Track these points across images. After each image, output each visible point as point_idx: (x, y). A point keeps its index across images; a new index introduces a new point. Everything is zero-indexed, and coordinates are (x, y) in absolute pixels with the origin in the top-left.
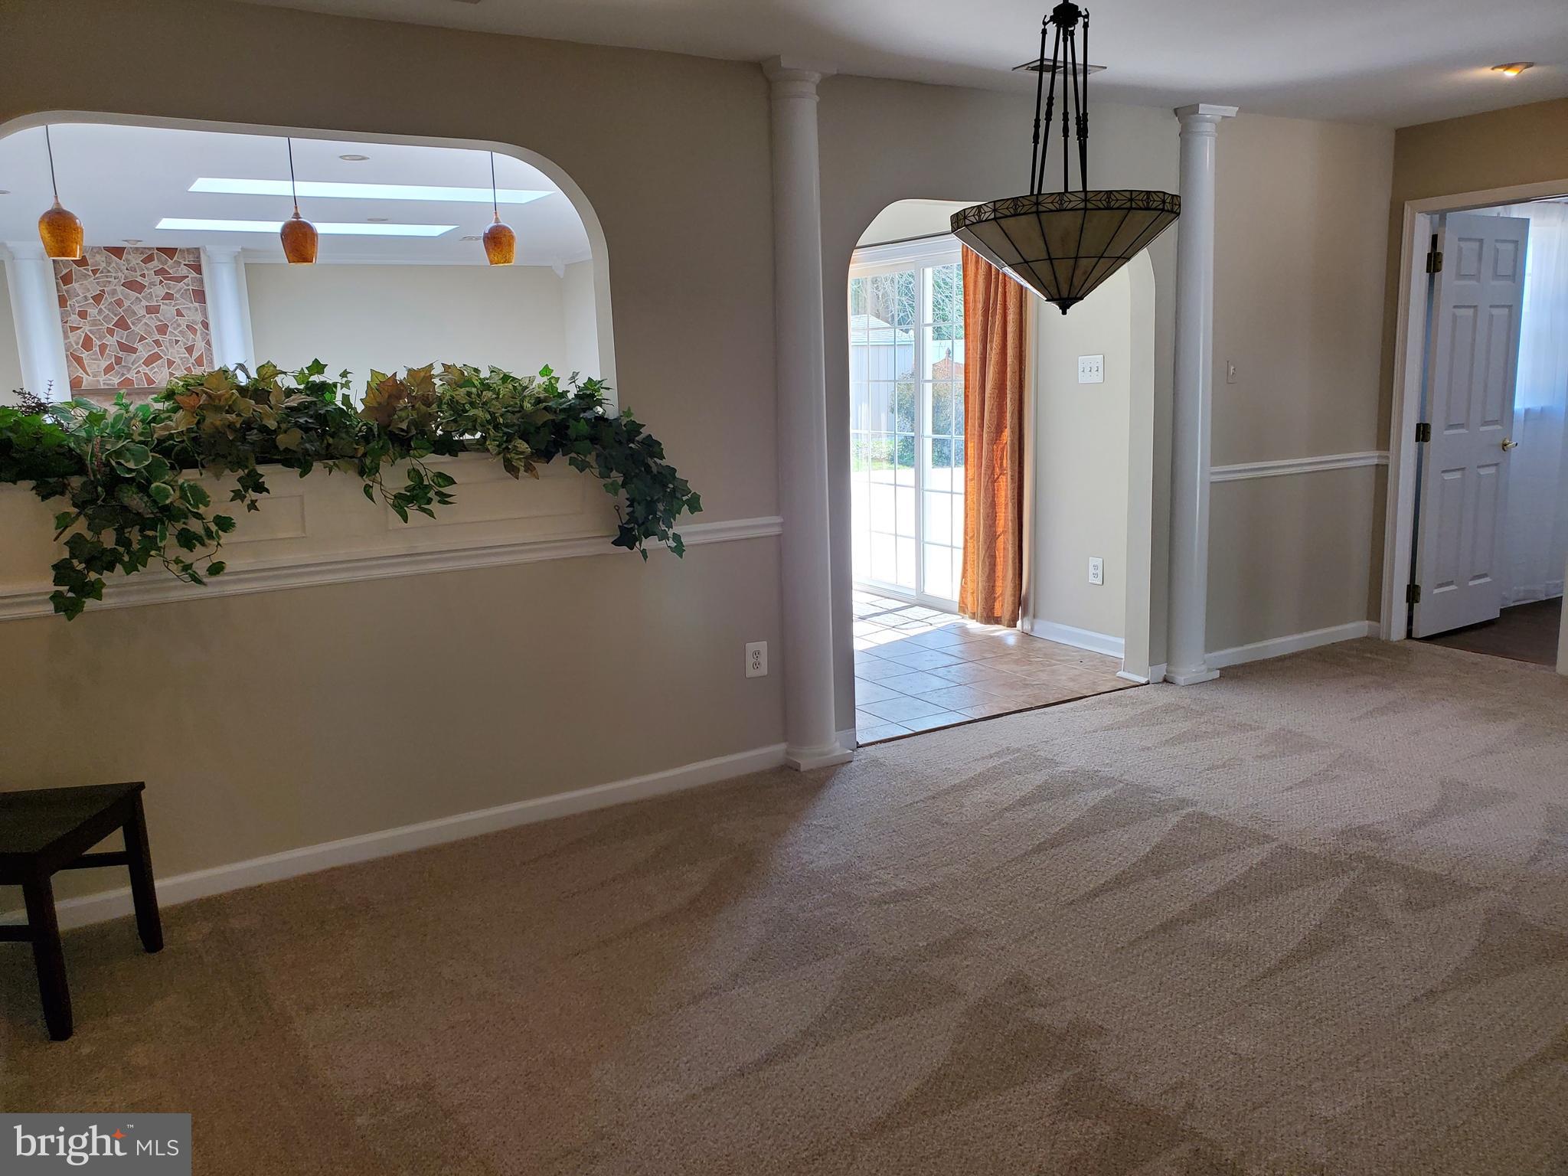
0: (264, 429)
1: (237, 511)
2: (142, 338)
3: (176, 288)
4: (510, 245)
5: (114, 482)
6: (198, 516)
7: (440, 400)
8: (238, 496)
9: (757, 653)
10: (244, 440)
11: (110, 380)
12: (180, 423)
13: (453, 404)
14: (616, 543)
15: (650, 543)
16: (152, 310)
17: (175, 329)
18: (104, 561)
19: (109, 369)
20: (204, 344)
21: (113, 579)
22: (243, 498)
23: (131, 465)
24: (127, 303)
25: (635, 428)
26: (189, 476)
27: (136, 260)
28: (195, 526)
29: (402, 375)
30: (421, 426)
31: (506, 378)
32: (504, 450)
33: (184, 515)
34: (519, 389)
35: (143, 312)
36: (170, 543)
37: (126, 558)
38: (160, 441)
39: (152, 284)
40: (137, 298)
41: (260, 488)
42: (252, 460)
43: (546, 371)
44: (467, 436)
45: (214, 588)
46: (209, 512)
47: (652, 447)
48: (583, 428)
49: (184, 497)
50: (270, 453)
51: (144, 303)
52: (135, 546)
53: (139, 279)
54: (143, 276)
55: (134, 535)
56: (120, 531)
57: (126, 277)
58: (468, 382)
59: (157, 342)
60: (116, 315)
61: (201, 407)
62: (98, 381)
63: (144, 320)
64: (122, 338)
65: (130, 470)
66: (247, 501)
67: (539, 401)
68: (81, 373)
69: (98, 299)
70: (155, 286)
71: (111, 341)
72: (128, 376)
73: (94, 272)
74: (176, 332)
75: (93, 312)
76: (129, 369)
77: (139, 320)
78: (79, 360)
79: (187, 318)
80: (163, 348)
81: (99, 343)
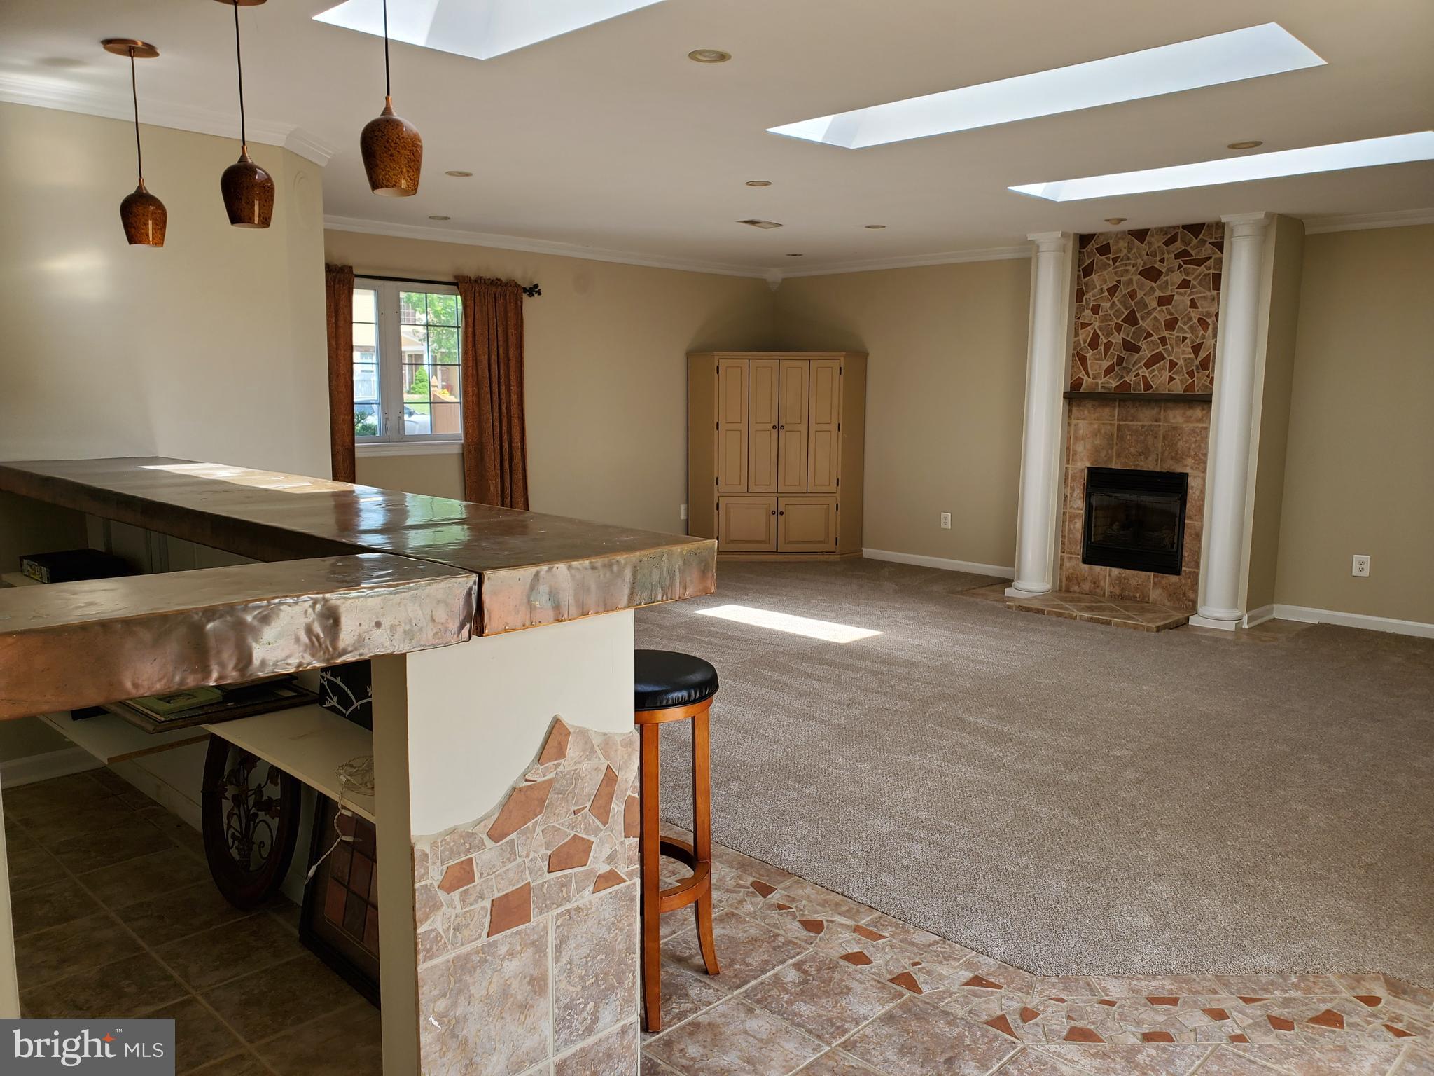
2: (1149, 335)
3: (1195, 273)
11: (1108, 383)
16: (1165, 301)
17: (1185, 324)
19: (1109, 371)
24: (1140, 294)
27: (1157, 242)
35: (1154, 304)
39: (1170, 270)
40: (1152, 288)
51: (1158, 293)
53: (1158, 265)
54: (1162, 261)
57: (1144, 264)
59: (1163, 341)
60: (1126, 309)
62: (1097, 384)
63: (1155, 314)
64: (1128, 336)
68: (1082, 374)
69: (1112, 291)
70: (1172, 272)
71: (1117, 338)
72: (1127, 379)
73: (1115, 260)
74: (1185, 328)
75: (1106, 305)
76: (1128, 371)
77: (1149, 314)
78: (1083, 360)
79: (1200, 310)
80: (1169, 346)
81: (1105, 341)
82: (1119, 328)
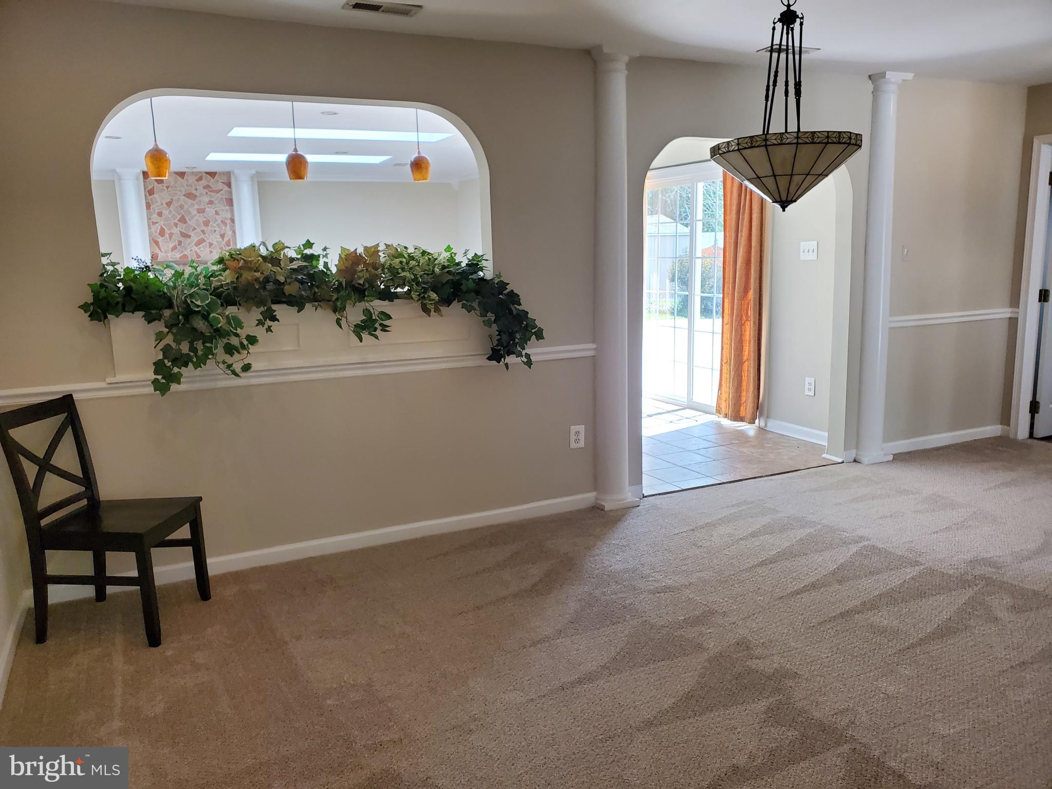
0: (277, 282)
1: (260, 332)
2: (194, 229)
3: (216, 197)
4: (427, 168)
5: (189, 313)
6: (237, 335)
7: (383, 266)
8: (260, 323)
9: (577, 433)
10: (265, 288)
11: (174, 255)
12: (227, 277)
13: (391, 269)
14: (489, 359)
15: (511, 359)
16: (202, 211)
17: (214, 223)
18: (182, 360)
19: (174, 248)
20: (231, 232)
21: (187, 372)
22: (263, 325)
23: (199, 303)
24: (186, 207)
25: (503, 285)
26: (231, 310)
27: (192, 180)
28: (234, 341)
29: (360, 250)
30: (371, 282)
31: (424, 253)
32: (422, 298)
33: (227, 334)
34: (432, 261)
35: (195, 212)
36: (220, 351)
37: (195, 360)
38: (216, 289)
39: (201, 195)
40: (192, 204)
41: (274, 319)
42: (270, 302)
43: (449, 248)
44: (399, 290)
45: (246, 380)
46: (243, 333)
47: (514, 298)
48: (471, 285)
49: (229, 323)
50: (281, 297)
51: (196, 207)
52: (200, 353)
53: (194, 192)
54: (196, 189)
55: (199, 346)
56: (191, 343)
57: (186, 190)
58: (400, 255)
59: (203, 231)
60: (179, 214)
61: (241, 268)
62: (168, 256)
63: (196, 218)
64: (182, 229)
65: (198, 306)
66: (266, 326)
67: (444, 267)
68: (157, 251)
69: (169, 204)
70: (203, 196)
71: (176, 231)
72: (186, 253)
73: (167, 187)
74: (215, 225)
75: (166, 212)
76: (186, 249)
77: (193, 217)
78: (157, 243)
79: (221, 216)
80: (207, 235)
81: (169, 232)
82: (176, 225)
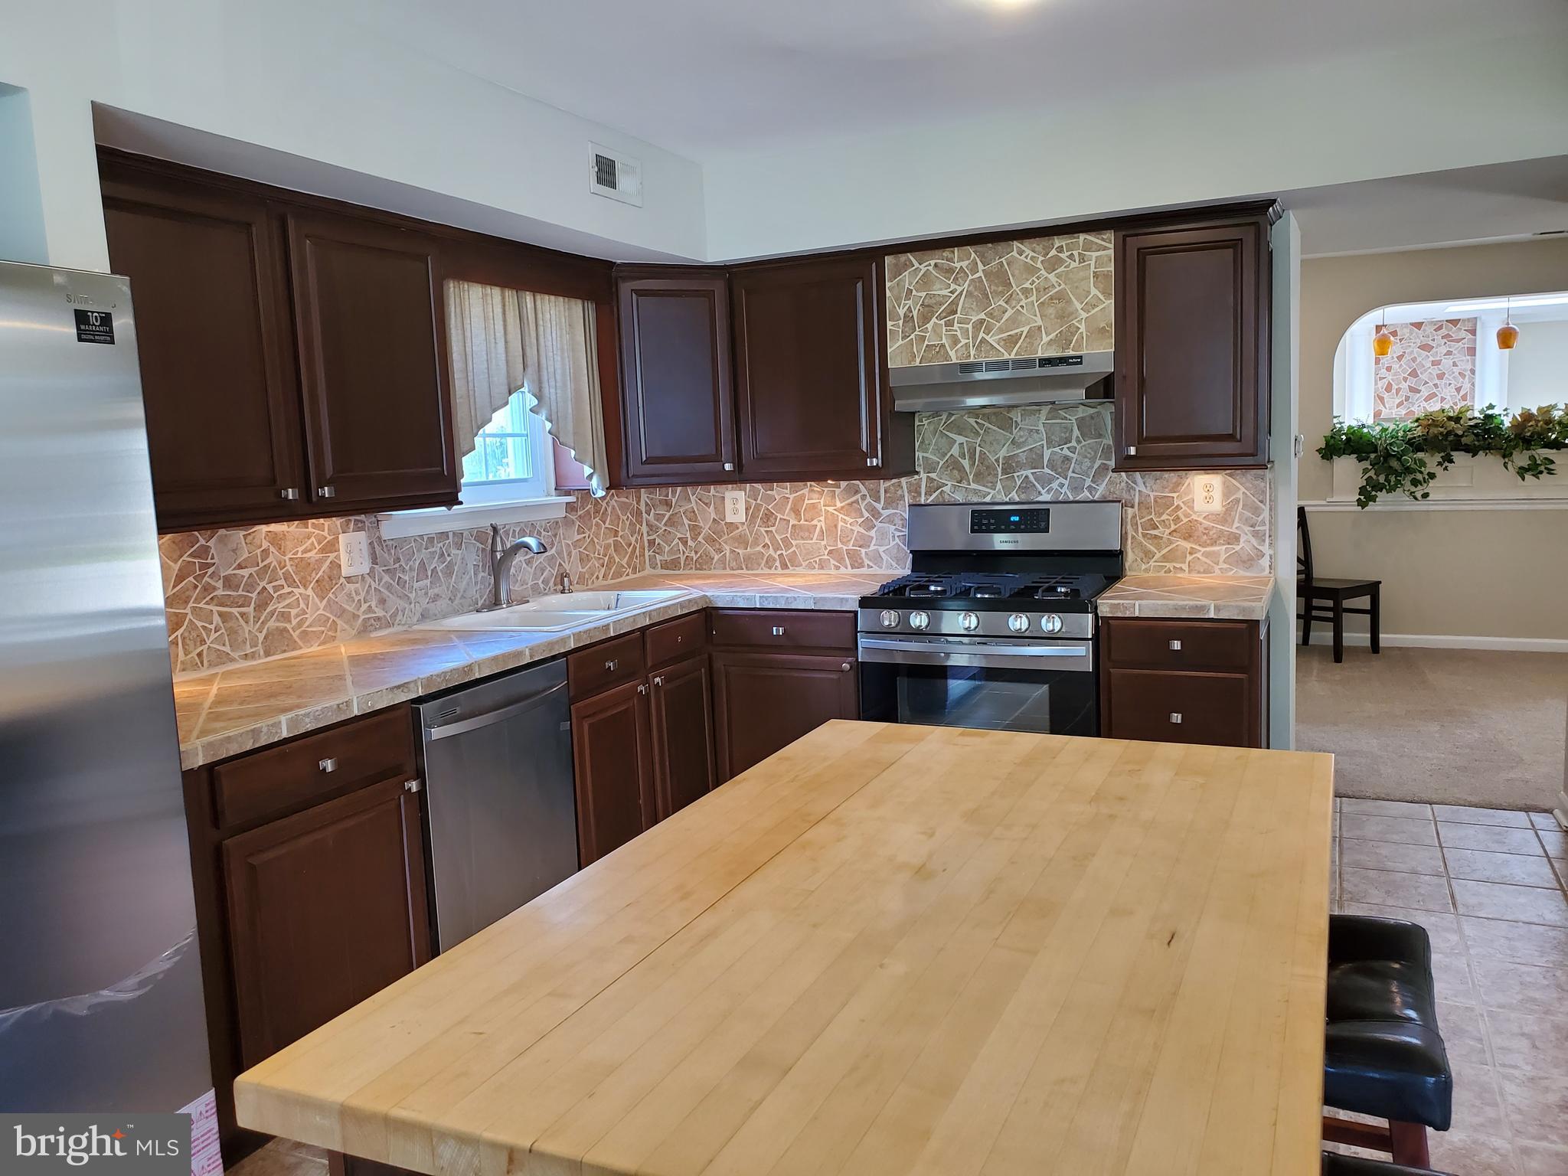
0: (1456, 435)
1: (1439, 471)
2: (1426, 383)
5: (1388, 455)
6: (1421, 472)
7: (1554, 422)
8: (1440, 464)
10: (1446, 440)
12: (1419, 432)
13: (1561, 425)
16: (1437, 364)
18: (1379, 487)
21: (1382, 496)
22: (1442, 465)
23: (1396, 449)
24: (1419, 360)
26: (1420, 455)
28: (1419, 477)
29: (1534, 410)
33: (1413, 471)
35: (1429, 365)
36: (1407, 483)
37: (1388, 487)
38: (1410, 439)
40: (1427, 355)
41: (1451, 461)
42: (1449, 448)
45: (1421, 506)
46: (1426, 471)
49: (1415, 463)
50: (1458, 446)
51: (1431, 358)
52: (1392, 483)
55: (1393, 479)
56: (1387, 476)
60: (1410, 370)
61: (1429, 425)
63: (1429, 371)
64: (1412, 384)
65: (1395, 451)
66: (1444, 466)
71: (1404, 386)
75: (1395, 366)
77: (1426, 371)
78: (1382, 399)
81: (1397, 387)
82: (1405, 379)
